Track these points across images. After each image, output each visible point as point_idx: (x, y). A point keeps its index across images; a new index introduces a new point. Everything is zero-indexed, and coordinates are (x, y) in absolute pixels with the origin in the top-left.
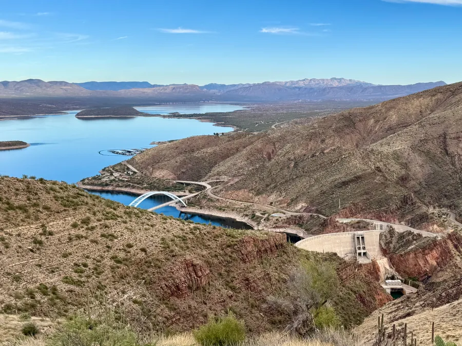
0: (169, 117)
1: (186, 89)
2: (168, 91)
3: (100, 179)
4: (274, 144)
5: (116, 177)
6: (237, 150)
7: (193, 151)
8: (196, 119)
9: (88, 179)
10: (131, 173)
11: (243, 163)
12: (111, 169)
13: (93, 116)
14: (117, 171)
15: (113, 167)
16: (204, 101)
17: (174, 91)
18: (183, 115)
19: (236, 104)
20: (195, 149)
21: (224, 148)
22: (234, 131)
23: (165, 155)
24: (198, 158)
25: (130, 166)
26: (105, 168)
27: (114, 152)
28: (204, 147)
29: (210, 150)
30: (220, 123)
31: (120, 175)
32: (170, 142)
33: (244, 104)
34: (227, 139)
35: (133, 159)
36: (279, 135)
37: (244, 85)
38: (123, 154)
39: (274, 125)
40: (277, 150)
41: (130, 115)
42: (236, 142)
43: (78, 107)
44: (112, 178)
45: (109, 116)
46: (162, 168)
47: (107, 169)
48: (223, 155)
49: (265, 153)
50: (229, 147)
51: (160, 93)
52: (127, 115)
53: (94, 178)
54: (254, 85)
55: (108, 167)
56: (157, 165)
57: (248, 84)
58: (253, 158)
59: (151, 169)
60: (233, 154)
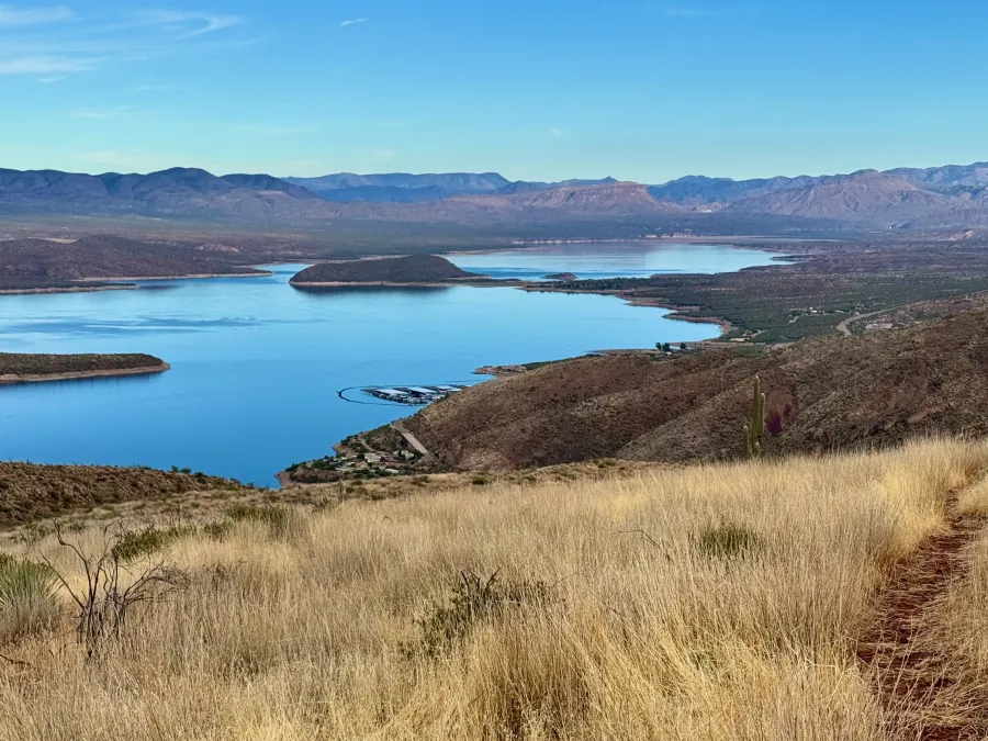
0: (543, 287)
1: (609, 196)
2: (552, 203)
3: (333, 468)
4: (793, 388)
5: (370, 464)
6: (692, 402)
7: (574, 401)
8: (618, 295)
9: (304, 465)
10: (408, 455)
11: (699, 439)
12: (363, 442)
13: (336, 283)
14: (376, 447)
15: (369, 437)
16: (659, 234)
17: (571, 202)
18: (583, 282)
19: (753, 246)
20: (581, 396)
21: (656, 395)
22: (721, 339)
23: (500, 408)
24: (582, 421)
25: (410, 437)
26: (349, 438)
27: (376, 394)
28: (605, 390)
29: (616, 400)
30: (686, 309)
31: (382, 459)
32: (530, 367)
33: (780, 247)
34: (672, 369)
35: (419, 415)
36: (812, 362)
37: (791, 180)
38: (400, 401)
39: (848, 321)
40: (801, 405)
41: (437, 281)
42: (689, 378)
43: (298, 253)
44: (363, 466)
45: (379, 283)
46: (485, 446)
47: (354, 441)
48: (651, 415)
49: (765, 415)
50: (670, 395)
51: (531, 210)
52: (428, 281)
53: (318, 464)
54: (824, 179)
55: (356, 437)
56: (473, 438)
57: (804, 177)
58: (728, 428)
59: (459, 446)
60: (676, 415)
